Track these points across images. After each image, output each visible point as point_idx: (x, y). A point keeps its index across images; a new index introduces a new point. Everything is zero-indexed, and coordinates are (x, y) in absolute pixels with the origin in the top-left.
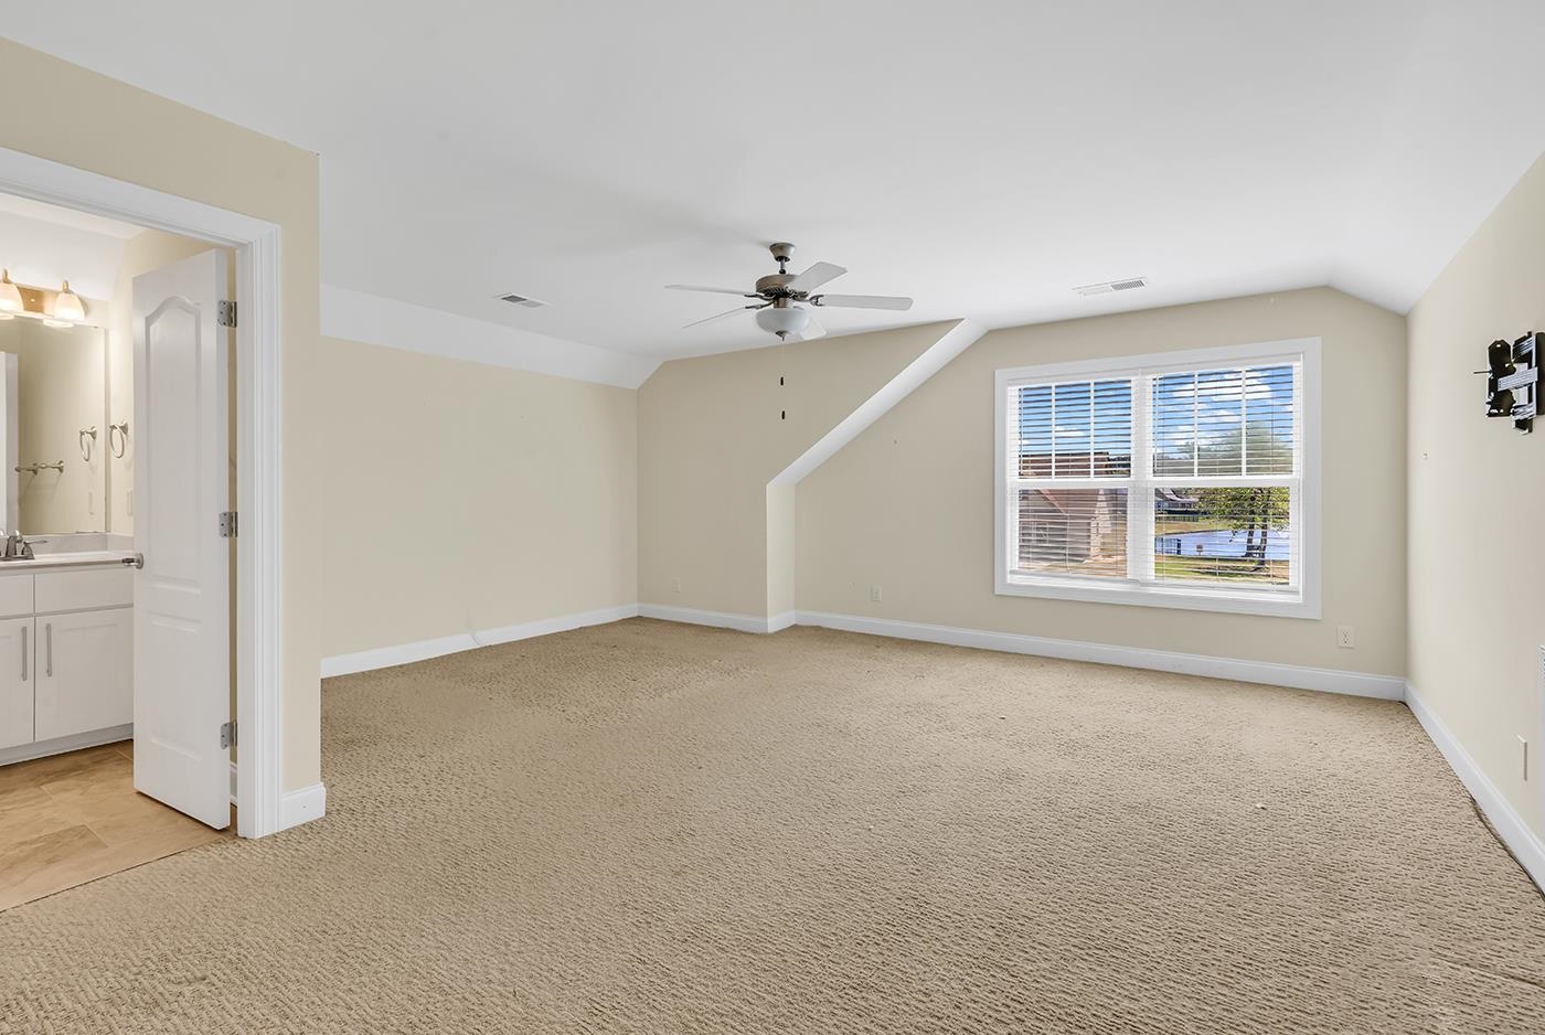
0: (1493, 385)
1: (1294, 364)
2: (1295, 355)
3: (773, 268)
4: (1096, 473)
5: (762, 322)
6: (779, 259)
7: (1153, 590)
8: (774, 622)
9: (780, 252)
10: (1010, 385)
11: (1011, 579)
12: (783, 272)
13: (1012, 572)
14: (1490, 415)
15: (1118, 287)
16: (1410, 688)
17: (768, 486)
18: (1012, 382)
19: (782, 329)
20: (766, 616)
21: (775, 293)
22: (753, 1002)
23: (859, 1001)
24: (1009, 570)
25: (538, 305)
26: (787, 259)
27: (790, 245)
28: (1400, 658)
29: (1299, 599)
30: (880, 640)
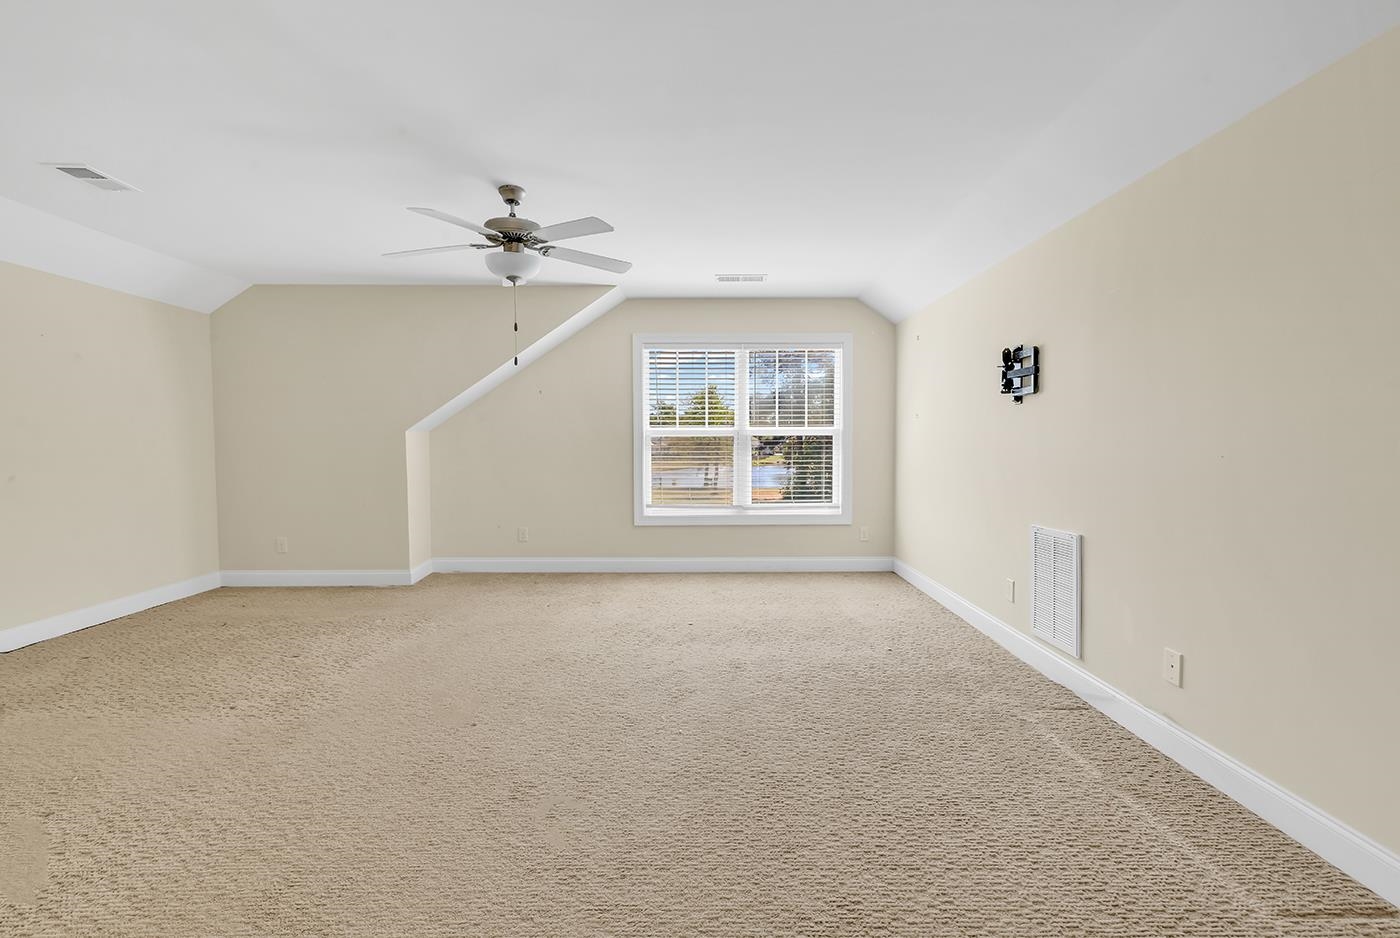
0: (1004, 375)
1: (836, 350)
2: (838, 344)
3: (502, 210)
4: (709, 424)
5: (493, 264)
6: (511, 201)
7: (751, 513)
8: (417, 572)
9: (510, 194)
10: (646, 348)
11: (649, 512)
12: (512, 215)
13: (648, 506)
14: (1002, 392)
15: (721, 279)
16: (899, 563)
17: (407, 432)
18: (647, 344)
19: (515, 274)
20: (406, 566)
21: (511, 237)
22: (729, 897)
23: (799, 859)
24: (645, 504)
25: (125, 188)
26: (517, 203)
27: (523, 190)
28: (891, 544)
29: (839, 511)
30: (532, 577)
